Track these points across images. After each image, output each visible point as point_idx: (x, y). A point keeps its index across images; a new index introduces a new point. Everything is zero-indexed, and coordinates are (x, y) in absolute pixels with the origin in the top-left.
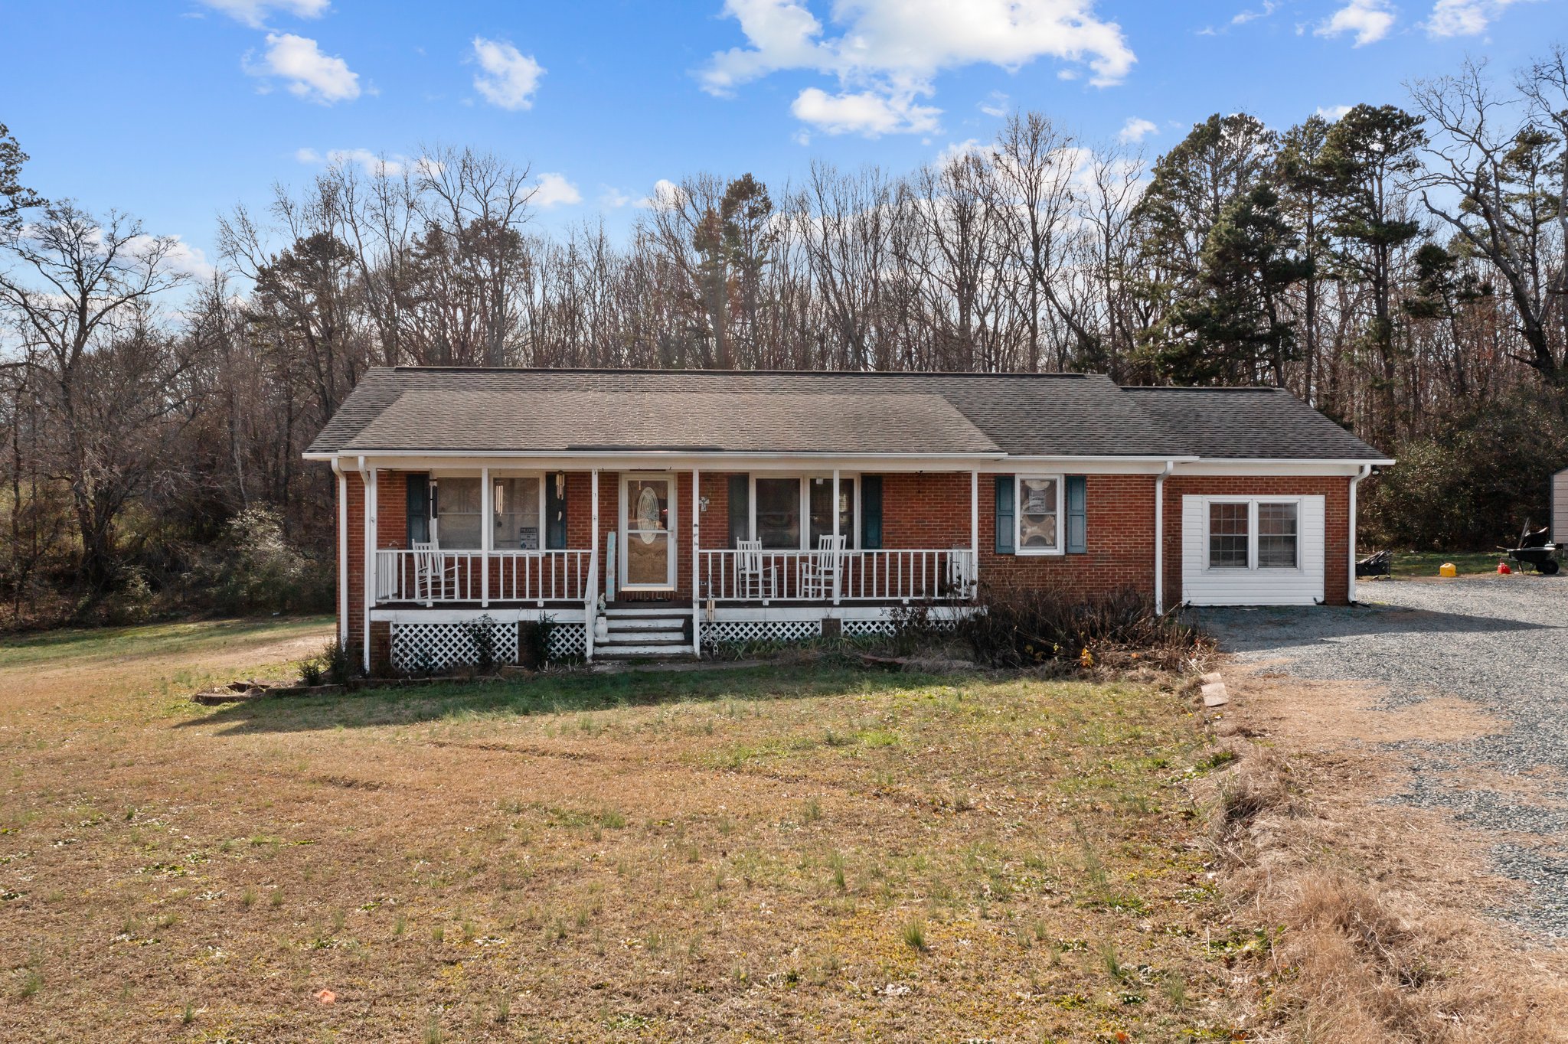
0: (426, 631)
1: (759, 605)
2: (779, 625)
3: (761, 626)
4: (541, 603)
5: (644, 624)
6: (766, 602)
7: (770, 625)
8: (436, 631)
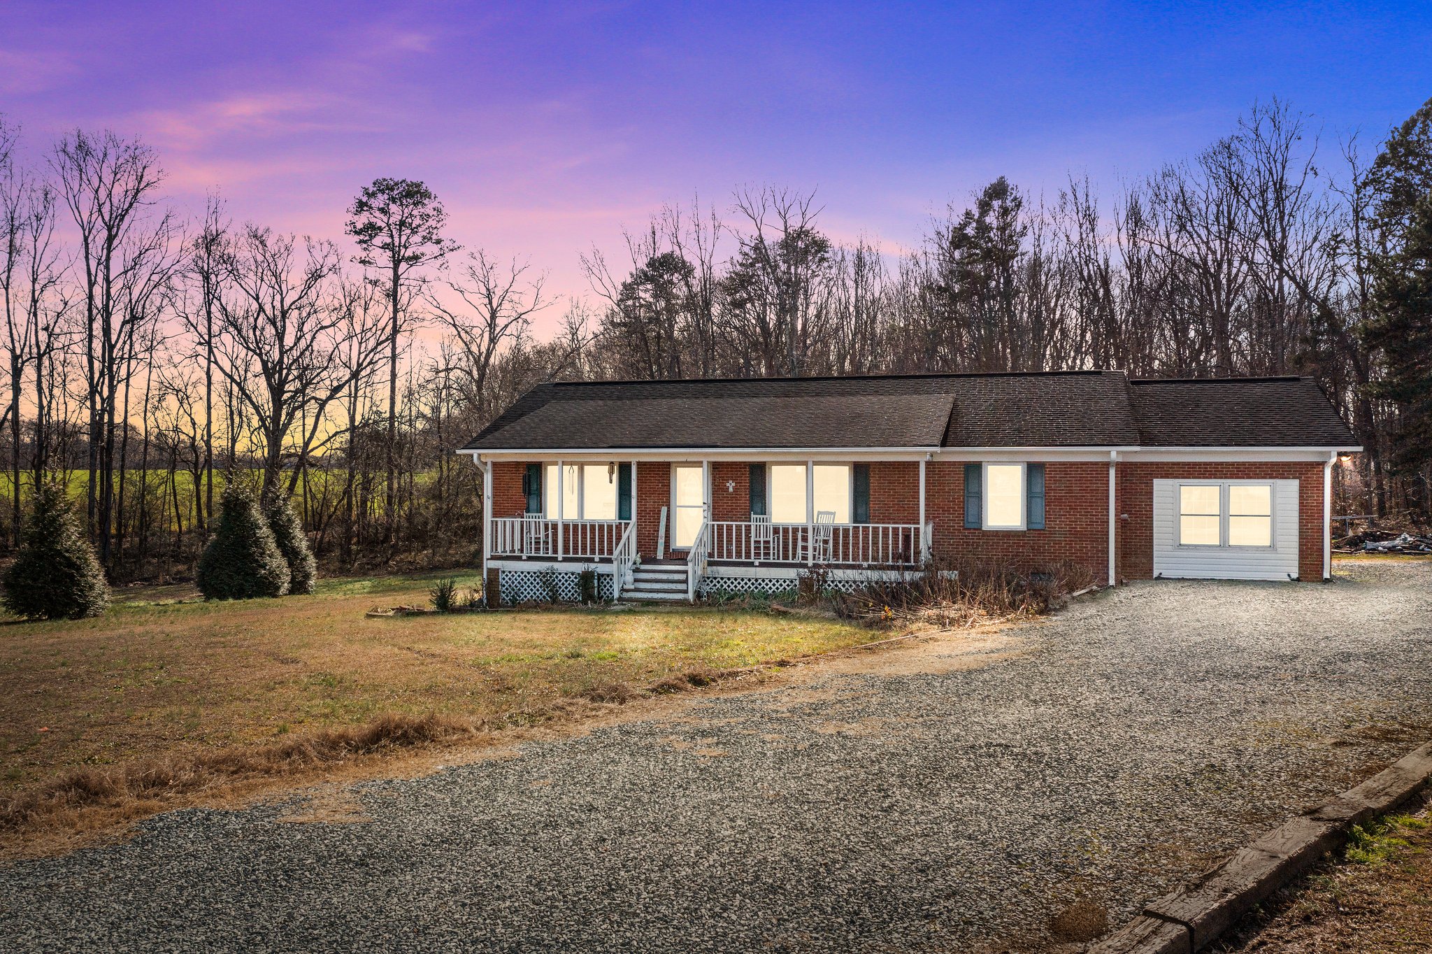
0: (522, 576)
1: (751, 565)
2: (767, 581)
3: (753, 581)
4: (597, 559)
5: (664, 576)
6: (757, 563)
7: (760, 581)
8: (528, 576)
